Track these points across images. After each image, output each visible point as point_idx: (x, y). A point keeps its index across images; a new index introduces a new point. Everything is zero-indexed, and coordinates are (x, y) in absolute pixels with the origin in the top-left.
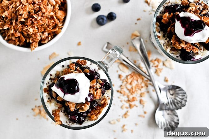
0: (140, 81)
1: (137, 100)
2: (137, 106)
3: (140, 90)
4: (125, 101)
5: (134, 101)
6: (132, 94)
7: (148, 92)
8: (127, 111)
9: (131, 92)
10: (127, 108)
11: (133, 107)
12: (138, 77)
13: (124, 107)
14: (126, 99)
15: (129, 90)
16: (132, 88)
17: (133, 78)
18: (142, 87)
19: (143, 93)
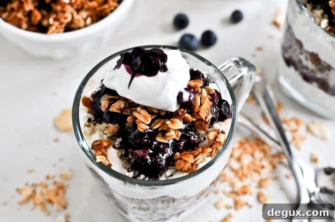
0: (258, 154)
1: (251, 194)
2: (250, 207)
3: (259, 173)
4: (224, 193)
5: (245, 193)
6: (241, 179)
7: (276, 178)
8: (230, 216)
9: (240, 174)
10: (228, 207)
11: (242, 206)
12: (256, 147)
13: (222, 205)
14: (228, 189)
15: (236, 172)
16: (242, 168)
17: (245, 149)
18: (263, 167)
19: (265, 180)
